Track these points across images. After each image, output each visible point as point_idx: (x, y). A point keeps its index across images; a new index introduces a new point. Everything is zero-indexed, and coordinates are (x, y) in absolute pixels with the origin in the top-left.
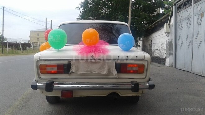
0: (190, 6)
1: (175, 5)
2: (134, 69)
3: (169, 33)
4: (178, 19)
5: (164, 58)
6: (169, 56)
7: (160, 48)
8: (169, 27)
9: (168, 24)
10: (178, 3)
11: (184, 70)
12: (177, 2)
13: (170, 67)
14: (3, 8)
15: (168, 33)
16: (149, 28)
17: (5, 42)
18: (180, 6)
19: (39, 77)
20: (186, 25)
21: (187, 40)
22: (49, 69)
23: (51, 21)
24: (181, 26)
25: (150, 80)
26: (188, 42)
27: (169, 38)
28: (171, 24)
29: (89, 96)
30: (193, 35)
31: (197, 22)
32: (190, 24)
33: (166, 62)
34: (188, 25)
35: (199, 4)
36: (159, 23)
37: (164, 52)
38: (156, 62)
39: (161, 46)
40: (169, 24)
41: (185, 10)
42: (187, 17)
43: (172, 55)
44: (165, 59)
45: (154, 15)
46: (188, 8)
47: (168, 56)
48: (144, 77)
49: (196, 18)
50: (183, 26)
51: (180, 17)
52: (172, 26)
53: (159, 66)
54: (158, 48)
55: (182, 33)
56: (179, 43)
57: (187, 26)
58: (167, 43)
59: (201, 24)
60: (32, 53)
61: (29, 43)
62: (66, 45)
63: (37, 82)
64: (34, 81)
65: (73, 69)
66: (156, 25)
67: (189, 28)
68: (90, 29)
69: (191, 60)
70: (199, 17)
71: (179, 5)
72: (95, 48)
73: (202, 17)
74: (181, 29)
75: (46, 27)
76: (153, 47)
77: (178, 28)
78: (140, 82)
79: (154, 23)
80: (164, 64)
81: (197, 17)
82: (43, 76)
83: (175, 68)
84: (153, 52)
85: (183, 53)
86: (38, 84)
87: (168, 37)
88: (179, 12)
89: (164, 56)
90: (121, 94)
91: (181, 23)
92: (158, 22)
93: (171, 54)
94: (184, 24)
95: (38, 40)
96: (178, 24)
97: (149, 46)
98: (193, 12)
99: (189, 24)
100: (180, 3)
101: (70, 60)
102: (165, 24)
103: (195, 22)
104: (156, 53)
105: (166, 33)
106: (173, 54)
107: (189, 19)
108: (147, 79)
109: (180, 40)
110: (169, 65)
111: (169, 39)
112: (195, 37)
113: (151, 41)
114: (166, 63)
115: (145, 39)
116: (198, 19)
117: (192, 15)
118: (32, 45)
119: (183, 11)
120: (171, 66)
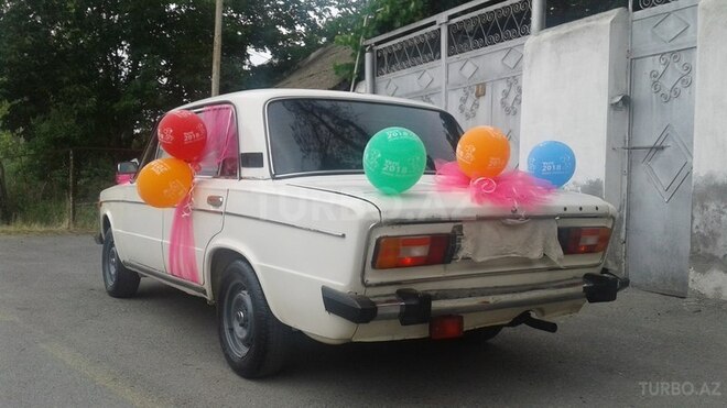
0: (432, 60)
1: (371, 50)
10: (381, 47)
12: (378, 44)
18: (389, 55)
31: (461, 109)
35: (468, 57)
41: (413, 69)
42: (420, 92)
46: (425, 64)
49: (455, 96)
51: (392, 87)
59: (474, 115)
65: (467, 248)
70: (467, 94)
71: (385, 53)
73: (478, 96)
81: (461, 93)
88: (388, 73)
98: (444, 79)
100: (390, 47)
101: (460, 221)
103: (454, 109)
116: (464, 101)
117: (439, 88)
119: (405, 72)
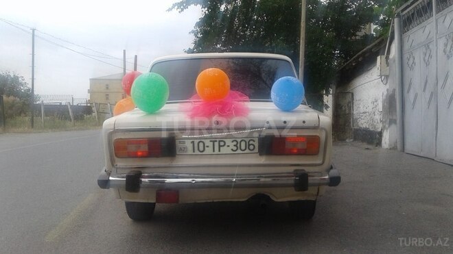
0: (429, 18)
1: (398, 16)
2: (300, 146)
3: (387, 77)
4: (407, 46)
5: (379, 130)
6: (389, 126)
7: (370, 109)
8: (388, 64)
9: (384, 57)
10: (404, 13)
11: (422, 154)
12: (403, 11)
13: (390, 149)
14: (34, 30)
15: (385, 77)
16: (344, 67)
17: (38, 103)
18: (408, 18)
19: (113, 165)
20: (422, 60)
21: (424, 90)
22: (132, 148)
23: (136, 56)
24: (411, 60)
25: (332, 168)
26: (428, 95)
27: (388, 86)
28: (391, 56)
29: (211, 201)
30: (437, 79)
31: (445, 51)
32: (430, 56)
33: (383, 139)
34: (427, 58)
35: (446, 12)
36: (367, 55)
37: (378, 117)
38: (363, 140)
39: (371, 106)
40: (387, 58)
41: (420, 26)
42: (424, 42)
43: (395, 123)
44: (380, 134)
45: (357, 38)
46: (426, 22)
47: (387, 126)
48: (319, 162)
49: (441, 43)
50: (417, 60)
51: (410, 40)
52: (394, 61)
53: (368, 149)
54: (365, 110)
55: (416, 76)
56: (410, 97)
57: (424, 60)
58: (384, 97)
59: (451, 55)
60: (96, 125)
61: (89, 105)
62: (167, 103)
63: (109, 175)
64: (103, 172)
66: (360, 60)
67: (427, 64)
68: (211, 69)
69: (435, 133)
70: (447, 40)
71: (406, 16)
72: (221, 106)
74: (412, 68)
75: (125, 69)
76: (355, 108)
77: (405, 66)
78: (312, 172)
79: (357, 55)
80: (379, 143)
81: (444, 40)
82: (121, 163)
83: (404, 151)
84: (357, 119)
85: (417, 118)
86: (111, 178)
87: (386, 84)
88: (408, 30)
89: (379, 127)
90: (276, 198)
91: (412, 53)
92: (364, 53)
93: (392, 122)
94: (418, 56)
95: (107, 98)
96: (406, 56)
97: (348, 105)
98: (435, 31)
99: (428, 55)
100: (408, 12)
102: (379, 58)
103: (441, 52)
104: (363, 121)
105: (381, 76)
106: (398, 121)
107: (427, 46)
108: (326, 165)
109: (411, 91)
110: (390, 145)
111: (388, 90)
112: (440, 83)
113: (351, 95)
114: (383, 142)
115: (338, 91)
116: (446, 45)
117: (433, 37)
118: (94, 109)
119: (415, 29)
120: (393, 148)
